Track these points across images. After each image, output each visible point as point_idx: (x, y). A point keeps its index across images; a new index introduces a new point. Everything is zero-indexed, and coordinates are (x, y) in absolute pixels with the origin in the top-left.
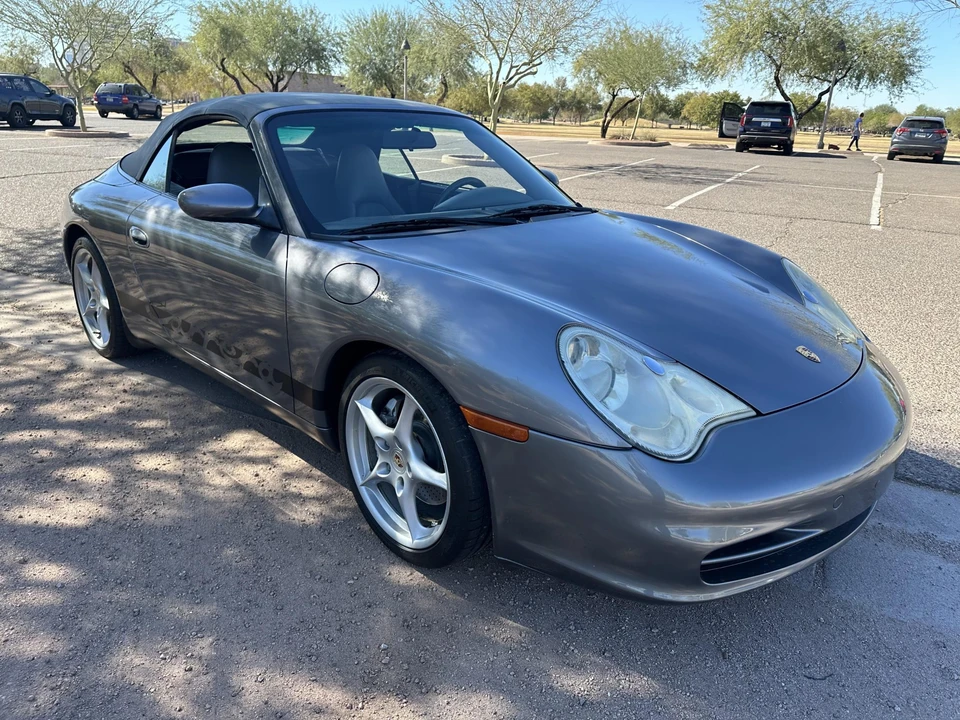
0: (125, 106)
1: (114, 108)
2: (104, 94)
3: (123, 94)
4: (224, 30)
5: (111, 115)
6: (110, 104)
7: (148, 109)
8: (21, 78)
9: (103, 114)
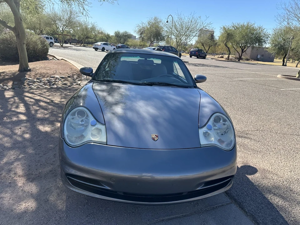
0: (196, 55)
1: (194, 55)
2: (192, 51)
3: (197, 52)
4: (228, 34)
5: (193, 57)
6: (193, 54)
7: (203, 56)
8: (170, 47)
9: (191, 57)
